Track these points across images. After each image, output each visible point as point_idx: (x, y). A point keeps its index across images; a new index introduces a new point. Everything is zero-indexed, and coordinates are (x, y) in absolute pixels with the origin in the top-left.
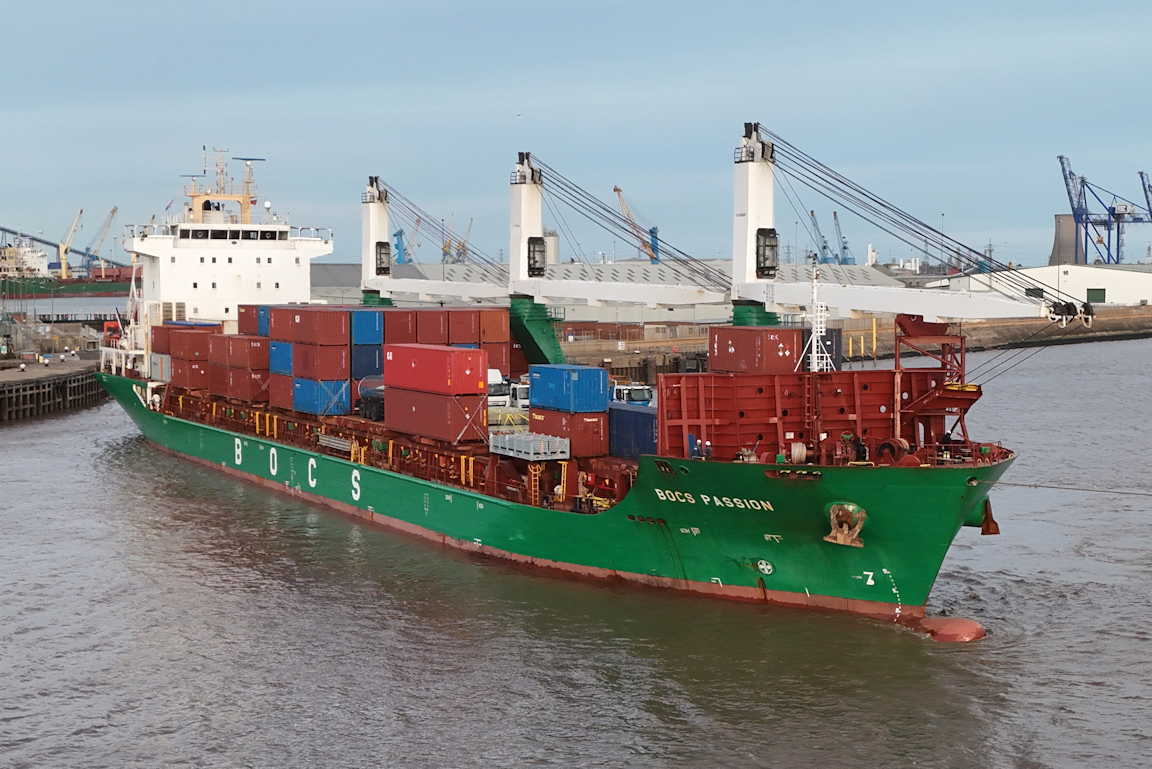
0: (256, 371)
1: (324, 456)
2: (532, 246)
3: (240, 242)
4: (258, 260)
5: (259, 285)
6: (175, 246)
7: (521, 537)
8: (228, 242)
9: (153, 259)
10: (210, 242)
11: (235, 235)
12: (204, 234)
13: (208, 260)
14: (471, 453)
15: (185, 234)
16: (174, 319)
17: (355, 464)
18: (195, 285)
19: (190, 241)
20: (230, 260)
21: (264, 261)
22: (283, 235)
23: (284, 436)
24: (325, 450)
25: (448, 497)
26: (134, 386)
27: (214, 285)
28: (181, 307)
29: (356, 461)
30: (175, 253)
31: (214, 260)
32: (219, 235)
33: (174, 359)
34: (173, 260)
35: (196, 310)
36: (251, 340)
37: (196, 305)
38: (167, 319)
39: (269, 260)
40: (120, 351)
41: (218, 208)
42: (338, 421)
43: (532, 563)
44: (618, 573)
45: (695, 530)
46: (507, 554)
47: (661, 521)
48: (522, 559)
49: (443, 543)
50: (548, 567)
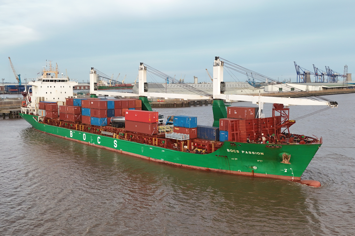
0: (76, 115)
1: (103, 136)
2: (145, 85)
3: (56, 82)
4: (61, 87)
5: (61, 92)
6: (42, 84)
7: (178, 159)
8: (54, 82)
9: (36, 86)
10: (49, 82)
11: (55, 81)
12: (48, 81)
13: (49, 87)
15: (44, 81)
16: (42, 101)
17: (115, 139)
18: (47, 93)
19: (45, 82)
20: (55, 87)
21: (62, 87)
22: (66, 81)
26: (33, 117)
27: (51, 93)
28: (43, 98)
30: (42, 85)
31: (51, 87)
32: (52, 81)
34: (41, 87)
35: (47, 99)
36: (74, 107)
37: (47, 97)
38: (40, 101)
39: (64, 87)
40: (28, 109)
41: (49, 75)
43: (181, 166)
44: (209, 168)
45: (236, 159)
46: (173, 163)
47: (226, 157)
48: (178, 164)
49: (149, 160)
50: (187, 167)
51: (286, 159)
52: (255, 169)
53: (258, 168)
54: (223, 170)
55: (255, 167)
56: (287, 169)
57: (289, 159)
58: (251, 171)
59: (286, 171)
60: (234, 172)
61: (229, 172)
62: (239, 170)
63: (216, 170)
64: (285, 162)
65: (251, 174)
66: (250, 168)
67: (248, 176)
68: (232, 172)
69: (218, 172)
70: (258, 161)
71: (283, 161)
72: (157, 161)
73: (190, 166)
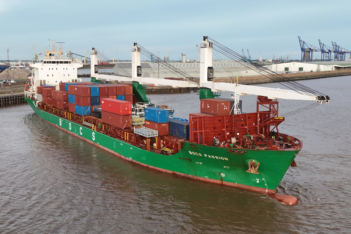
0: (65, 101)
1: (84, 127)
2: (138, 68)
3: (59, 64)
4: (64, 69)
5: (64, 75)
6: (42, 65)
7: (144, 159)
8: (56, 64)
9: (37, 69)
10: (51, 64)
11: (58, 62)
12: (50, 62)
13: (51, 69)
14: (128, 132)
15: (45, 62)
16: (43, 84)
17: (93, 131)
18: (48, 75)
19: (46, 64)
20: (57, 69)
21: (65, 69)
22: (70, 62)
23: (73, 119)
24: (84, 125)
25: (121, 144)
26: (33, 102)
27: (53, 75)
28: (44, 81)
29: (93, 130)
30: (42, 67)
31: (53, 69)
32: (54, 62)
33: (43, 96)
34: (42, 69)
35: (48, 82)
36: (63, 93)
37: (48, 81)
38: (41, 84)
39: (67, 69)
40: (29, 92)
41: (53, 55)
42: (88, 117)
43: (148, 167)
44: (175, 172)
45: (201, 163)
46: (140, 163)
47: (190, 159)
48: (145, 165)
49: (120, 157)
50: (153, 168)
51: (253, 167)
52: (223, 176)
53: (226, 175)
54: (190, 175)
55: (222, 173)
56: (258, 180)
57: (257, 168)
58: (219, 178)
59: (258, 182)
60: (201, 179)
61: (196, 178)
62: (206, 177)
63: (182, 174)
64: (250, 171)
65: (219, 182)
66: (218, 174)
67: (217, 184)
68: (199, 178)
69: (184, 177)
70: (225, 167)
71: (249, 169)
72: (126, 159)
73: (156, 168)
